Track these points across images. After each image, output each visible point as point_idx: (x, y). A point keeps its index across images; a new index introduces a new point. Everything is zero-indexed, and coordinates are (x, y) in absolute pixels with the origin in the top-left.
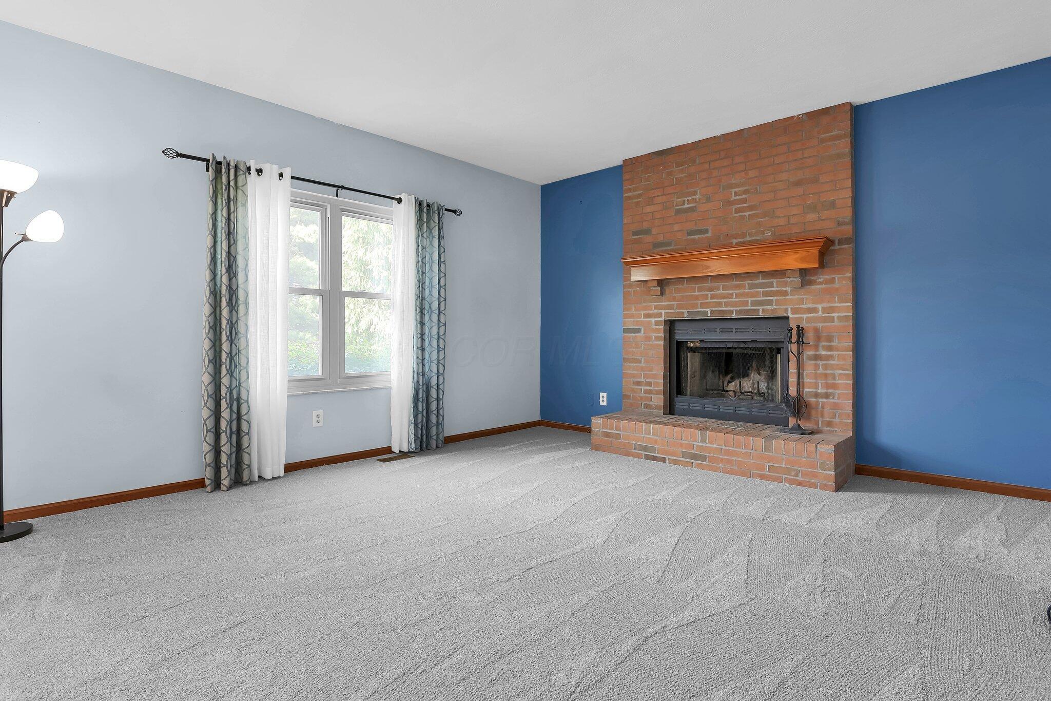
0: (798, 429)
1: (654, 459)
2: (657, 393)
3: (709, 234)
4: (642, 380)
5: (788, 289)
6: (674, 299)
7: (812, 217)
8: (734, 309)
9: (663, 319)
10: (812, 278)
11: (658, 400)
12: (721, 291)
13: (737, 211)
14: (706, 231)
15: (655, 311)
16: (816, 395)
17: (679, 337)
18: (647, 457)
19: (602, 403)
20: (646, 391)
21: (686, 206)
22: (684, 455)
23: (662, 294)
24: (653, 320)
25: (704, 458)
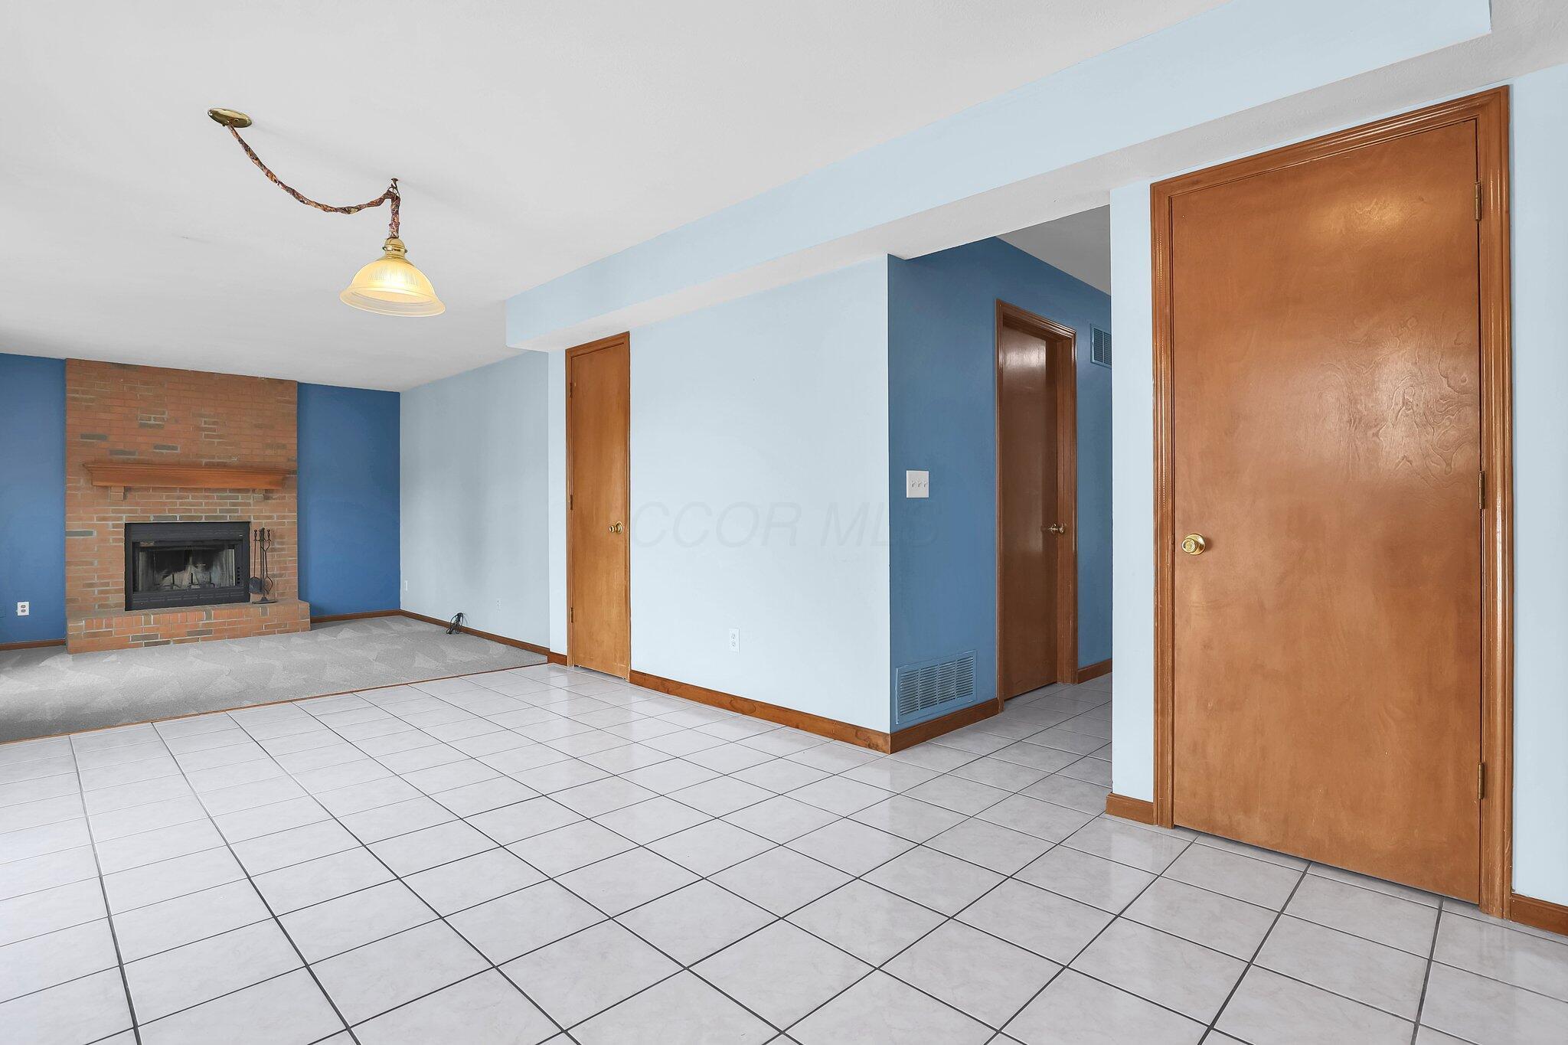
0: (264, 601)
1: (156, 644)
2: (117, 591)
3: (179, 451)
4: (96, 580)
5: (251, 501)
6: (137, 504)
7: (269, 452)
8: (203, 515)
9: (124, 522)
10: (271, 495)
11: (121, 598)
12: (190, 500)
13: (207, 436)
14: (176, 449)
15: (112, 515)
17: (134, 538)
18: (147, 645)
19: (20, 613)
20: (101, 592)
21: (152, 422)
22: (190, 634)
23: (125, 497)
24: (110, 523)
25: (210, 632)
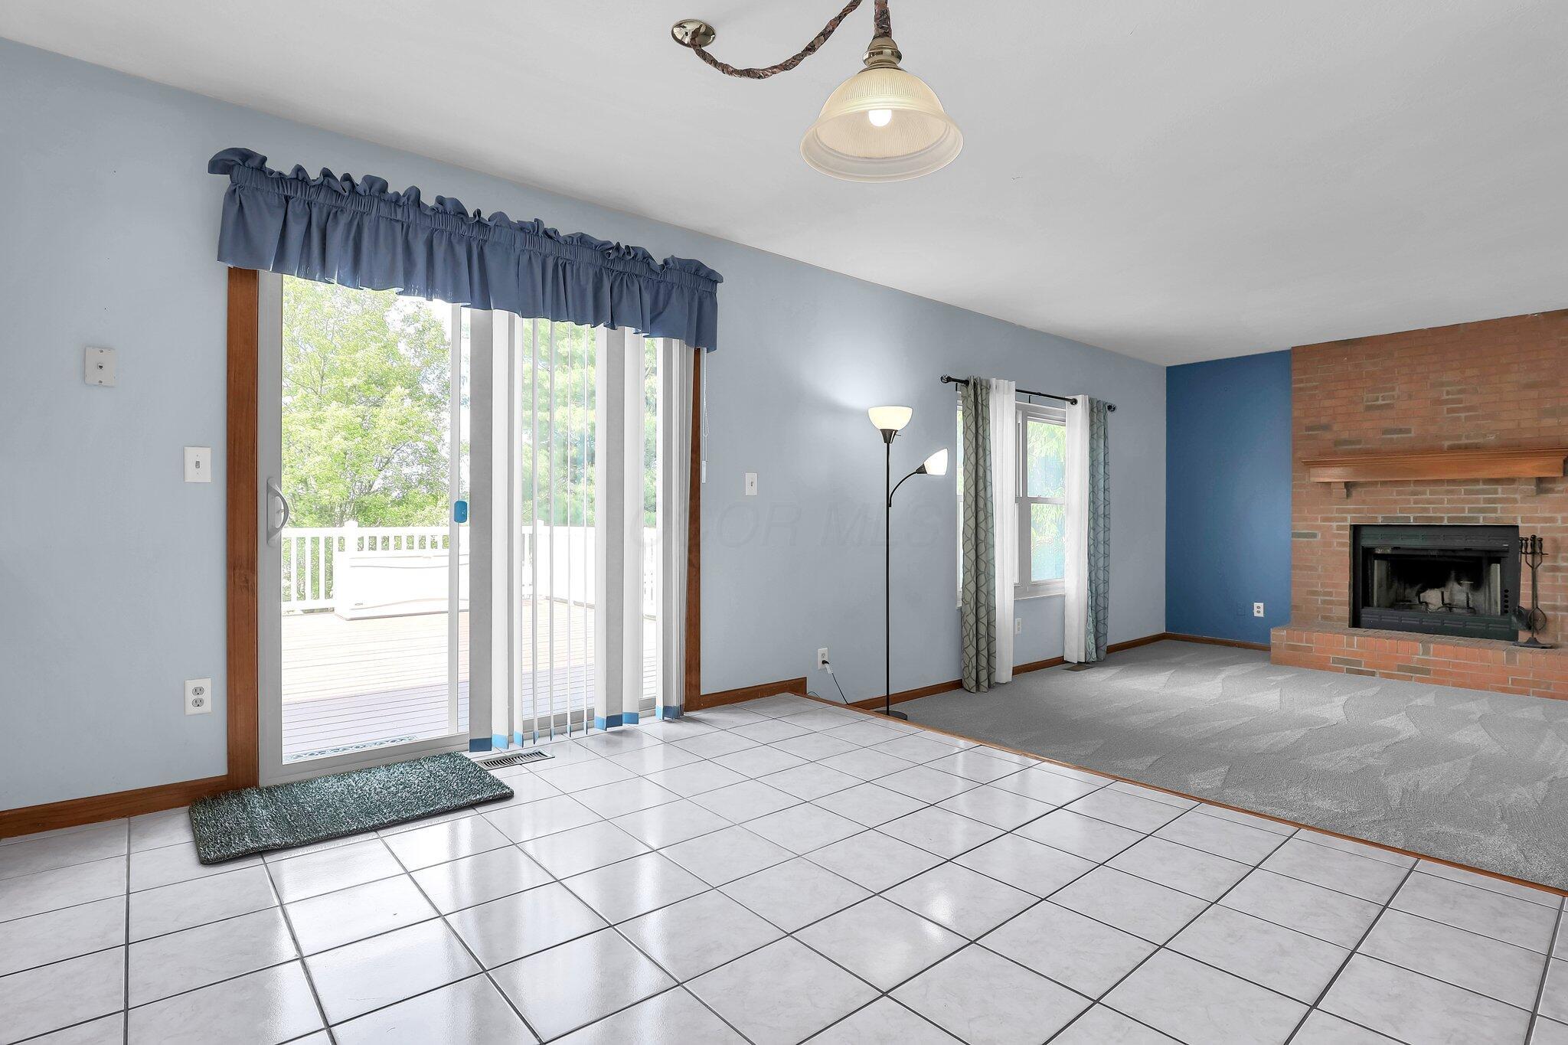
0: (1533, 643)
1: (1360, 672)
2: (1341, 604)
3: (1412, 435)
4: (1319, 589)
5: (1518, 496)
6: (1364, 502)
7: (1549, 422)
8: (1446, 516)
9: (1348, 523)
10: (1550, 486)
11: (1345, 611)
12: (1428, 496)
13: (1450, 411)
14: (1408, 431)
15: (1337, 515)
16: (1555, 608)
17: (1366, 542)
18: (1349, 671)
19: (1256, 614)
20: (1324, 602)
21: (1380, 402)
22: (1400, 668)
23: (1348, 496)
24: (1334, 524)
25: (1428, 672)
